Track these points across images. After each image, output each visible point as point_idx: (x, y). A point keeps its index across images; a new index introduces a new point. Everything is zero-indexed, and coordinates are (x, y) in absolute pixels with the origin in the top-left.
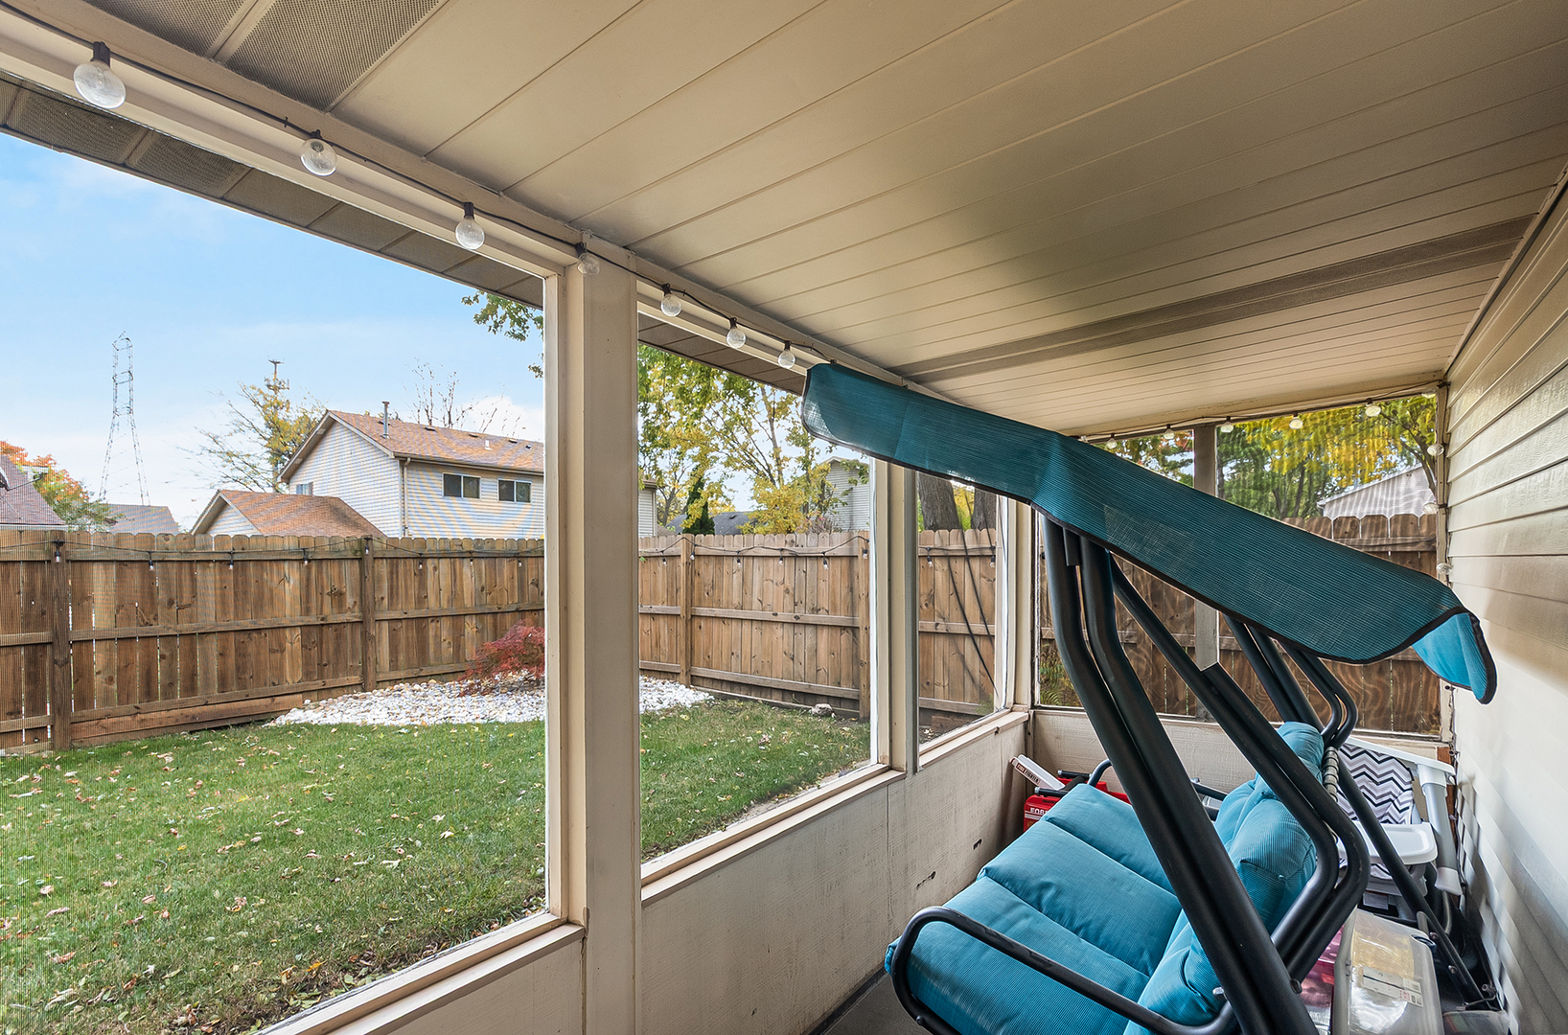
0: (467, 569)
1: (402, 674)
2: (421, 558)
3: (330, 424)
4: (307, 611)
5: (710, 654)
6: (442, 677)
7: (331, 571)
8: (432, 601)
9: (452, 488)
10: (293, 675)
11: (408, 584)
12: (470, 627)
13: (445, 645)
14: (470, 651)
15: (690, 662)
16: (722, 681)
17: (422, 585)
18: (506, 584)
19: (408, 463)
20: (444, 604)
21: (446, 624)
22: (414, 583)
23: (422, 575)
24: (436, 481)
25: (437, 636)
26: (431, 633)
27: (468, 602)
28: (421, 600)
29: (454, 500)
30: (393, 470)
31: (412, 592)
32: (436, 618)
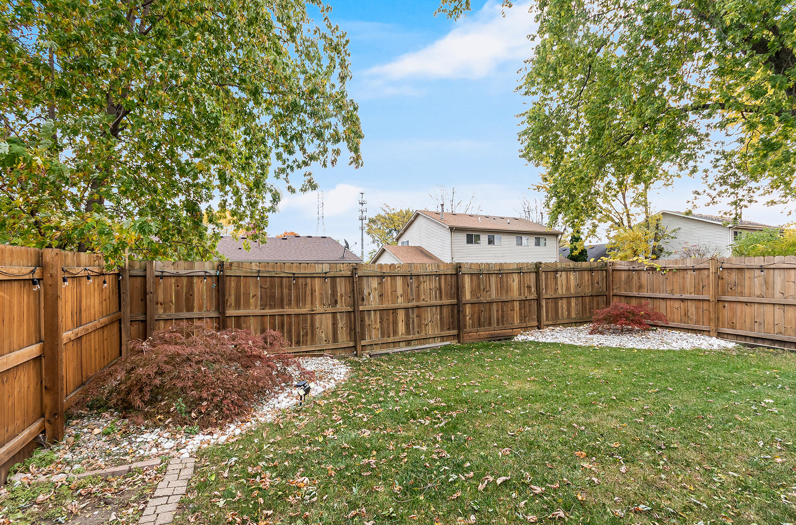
0: (572, 276)
1: (551, 323)
2: (556, 271)
3: (418, 215)
4: (520, 294)
5: (734, 321)
6: (565, 325)
7: (527, 277)
8: (560, 291)
9: (470, 240)
10: (517, 322)
11: (551, 282)
12: (573, 301)
13: (564, 310)
14: (573, 315)
15: (717, 326)
16: (746, 337)
17: (556, 283)
18: (586, 283)
19: (453, 230)
20: (564, 291)
21: (565, 301)
22: (553, 283)
23: (556, 278)
24: (463, 237)
25: (562, 306)
26: (560, 305)
27: (572, 291)
28: (556, 290)
29: (470, 245)
30: (448, 233)
31: (553, 286)
32: (562, 298)
